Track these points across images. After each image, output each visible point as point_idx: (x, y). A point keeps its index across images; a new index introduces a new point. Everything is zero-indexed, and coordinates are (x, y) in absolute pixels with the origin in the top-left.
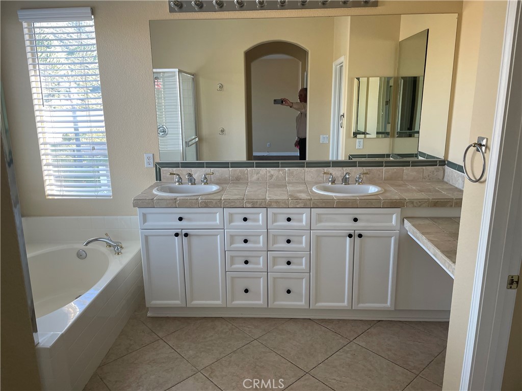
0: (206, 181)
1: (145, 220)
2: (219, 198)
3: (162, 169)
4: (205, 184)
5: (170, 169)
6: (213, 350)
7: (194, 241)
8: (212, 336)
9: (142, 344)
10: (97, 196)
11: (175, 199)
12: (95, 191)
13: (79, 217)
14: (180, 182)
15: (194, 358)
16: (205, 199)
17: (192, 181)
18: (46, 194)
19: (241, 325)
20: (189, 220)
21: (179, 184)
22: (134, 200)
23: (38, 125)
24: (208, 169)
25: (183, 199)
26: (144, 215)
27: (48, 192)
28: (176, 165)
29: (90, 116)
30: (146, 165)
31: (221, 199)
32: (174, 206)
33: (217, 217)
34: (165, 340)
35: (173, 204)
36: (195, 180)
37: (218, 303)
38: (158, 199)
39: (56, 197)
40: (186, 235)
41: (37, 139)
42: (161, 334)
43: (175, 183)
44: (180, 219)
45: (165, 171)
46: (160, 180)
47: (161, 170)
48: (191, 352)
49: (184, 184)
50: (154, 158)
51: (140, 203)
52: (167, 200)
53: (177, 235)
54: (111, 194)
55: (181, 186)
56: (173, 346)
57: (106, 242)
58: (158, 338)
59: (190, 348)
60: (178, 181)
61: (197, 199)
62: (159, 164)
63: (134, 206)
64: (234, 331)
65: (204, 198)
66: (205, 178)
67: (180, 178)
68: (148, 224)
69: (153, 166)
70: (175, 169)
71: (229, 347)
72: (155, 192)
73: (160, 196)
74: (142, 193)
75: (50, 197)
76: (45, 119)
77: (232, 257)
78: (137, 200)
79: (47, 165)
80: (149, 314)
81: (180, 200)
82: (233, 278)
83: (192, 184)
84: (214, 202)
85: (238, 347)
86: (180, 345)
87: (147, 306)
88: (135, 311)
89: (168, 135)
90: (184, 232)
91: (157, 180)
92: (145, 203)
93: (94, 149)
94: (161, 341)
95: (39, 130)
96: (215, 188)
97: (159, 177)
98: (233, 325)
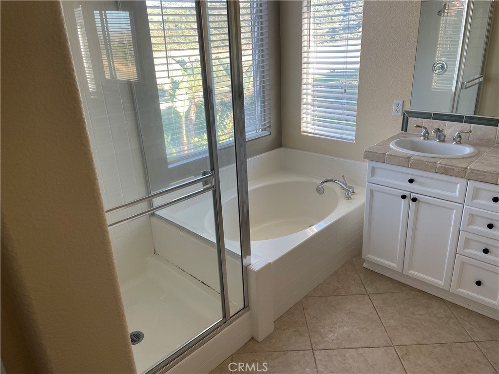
0: (459, 140)
1: (373, 174)
2: (464, 166)
3: (410, 119)
4: (457, 143)
5: (420, 120)
6: (417, 331)
7: (423, 208)
8: (422, 315)
9: (348, 292)
10: (341, 138)
11: (409, 158)
12: (340, 134)
13: (324, 156)
14: (426, 136)
15: (394, 329)
16: (445, 165)
17: (441, 138)
18: (302, 130)
19: (462, 317)
20: (422, 184)
21: (424, 139)
22: (366, 151)
23: (304, 66)
24: (468, 125)
25: (417, 160)
26: (373, 169)
27: (304, 129)
28: (427, 116)
29: (347, 57)
30: (393, 112)
31: (466, 168)
32: (406, 165)
33: (457, 188)
34: (371, 297)
35: (406, 162)
36: (445, 136)
37: (440, 283)
38: (391, 155)
39: (309, 135)
40: (414, 200)
41: (300, 80)
42: (369, 290)
43: (421, 136)
44: (411, 181)
45: (413, 121)
46: (406, 131)
47: (409, 121)
48: (392, 322)
49: (431, 139)
50: (403, 106)
51: (372, 156)
52: (399, 157)
53: (404, 197)
54: (354, 138)
55: (426, 141)
56: (377, 307)
57: (341, 185)
58: (365, 293)
59: (393, 317)
60: (424, 136)
61: (435, 163)
62: (408, 112)
63: (365, 158)
64: (451, 320)
65: (444, 162)
66: (459, 136)
67: (427, 132)
68: (376, 179)
69: (400, 115)
70: (425, 120)
71: (437, 335)
72: (392, 146)
73: (395, 151)
74: (378, 145)
75: (305, 134)
76: (311, 60)
77: (467, 240)
78: (369, 151)
79: (307, 104)
80: (365, 265)
81: (414, 159)
82: (463, 263)
83: (440, 141)
84: (457, 170)
85: (449, 342)
86: (383, 309)
87: (363, 257)
88: (354, 257)
89: (446, 73)
90: (413, 195)
91: (402, 130)
92: (377, 156)
93: (345, 92)
94: (366, 297)
95: (304, 71)
96: (468, 150)
97: (405, 127)
98: (452, 313)
